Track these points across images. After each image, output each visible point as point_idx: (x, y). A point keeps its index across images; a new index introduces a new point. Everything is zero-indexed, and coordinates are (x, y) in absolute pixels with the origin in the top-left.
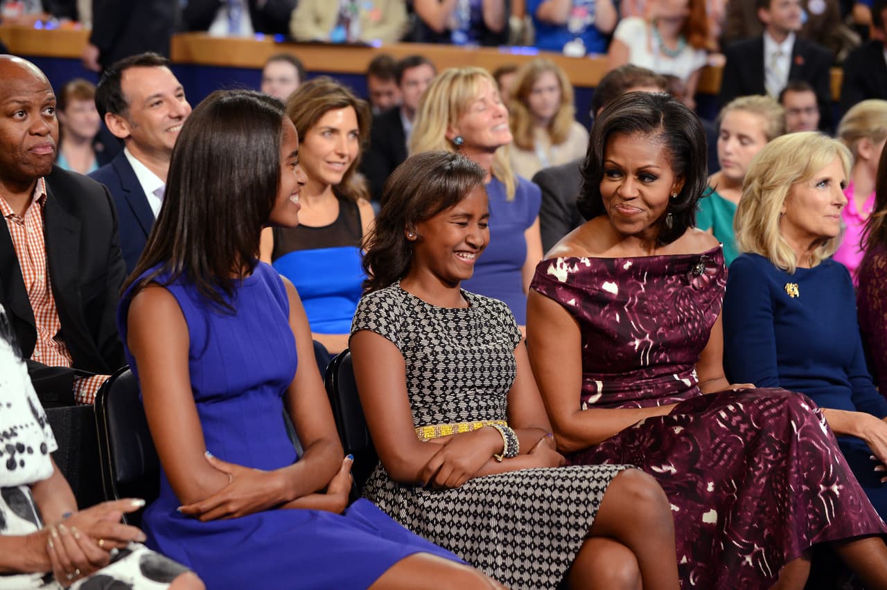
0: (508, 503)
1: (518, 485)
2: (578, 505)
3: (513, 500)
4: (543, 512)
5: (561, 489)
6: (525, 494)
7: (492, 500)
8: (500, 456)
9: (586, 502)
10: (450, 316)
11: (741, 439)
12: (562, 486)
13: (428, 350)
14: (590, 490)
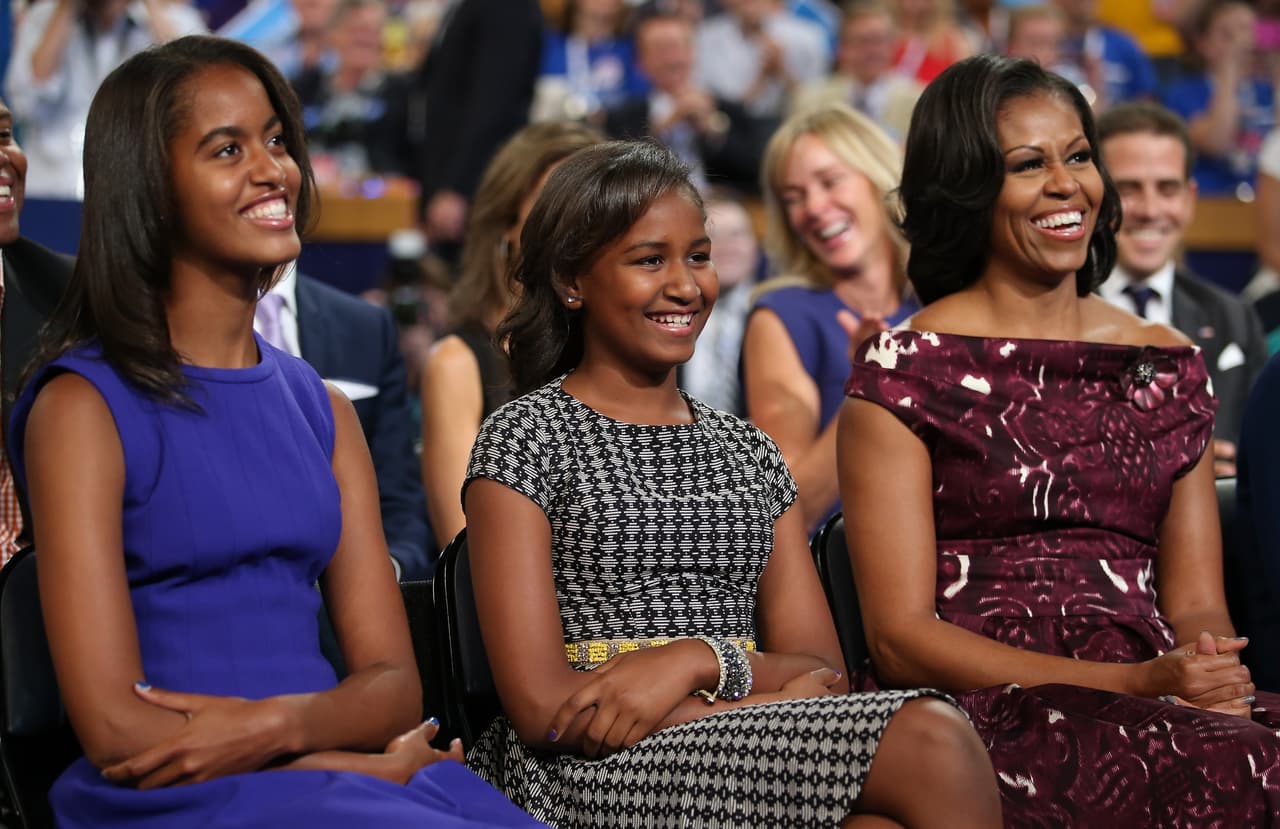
0: (714, 765)
1: (732, 731)
2: (833, 763)
3: (722, 759)
4: (774, 779)
5: (807, 735)
6: (744, 746)
7: (687, 762)
8: (712, 693)
9: (848, 757)
10: (644, 439)
11: (1145, 767)
12: (808, 730)
13: (589, 502)
14: (855, 735)
